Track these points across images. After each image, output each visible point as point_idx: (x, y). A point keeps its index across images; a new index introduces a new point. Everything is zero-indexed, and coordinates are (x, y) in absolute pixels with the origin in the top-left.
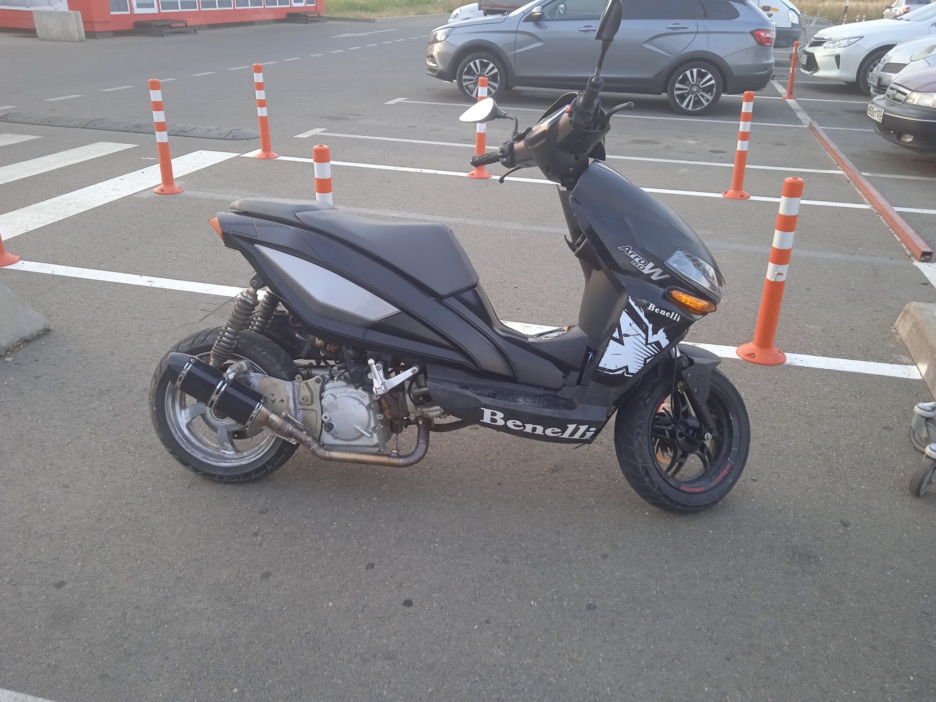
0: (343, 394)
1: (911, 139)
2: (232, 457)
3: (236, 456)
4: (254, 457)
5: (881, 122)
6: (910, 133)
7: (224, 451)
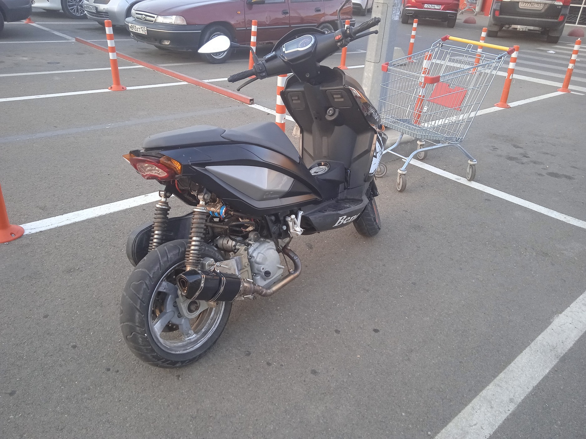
0: (265, 249)
1: (169, 43)
2: (196, 338)
3: (198, 336)
4: (214, 327)
5: (147, 34)
6: (167, 39)
7: (188, 338)
